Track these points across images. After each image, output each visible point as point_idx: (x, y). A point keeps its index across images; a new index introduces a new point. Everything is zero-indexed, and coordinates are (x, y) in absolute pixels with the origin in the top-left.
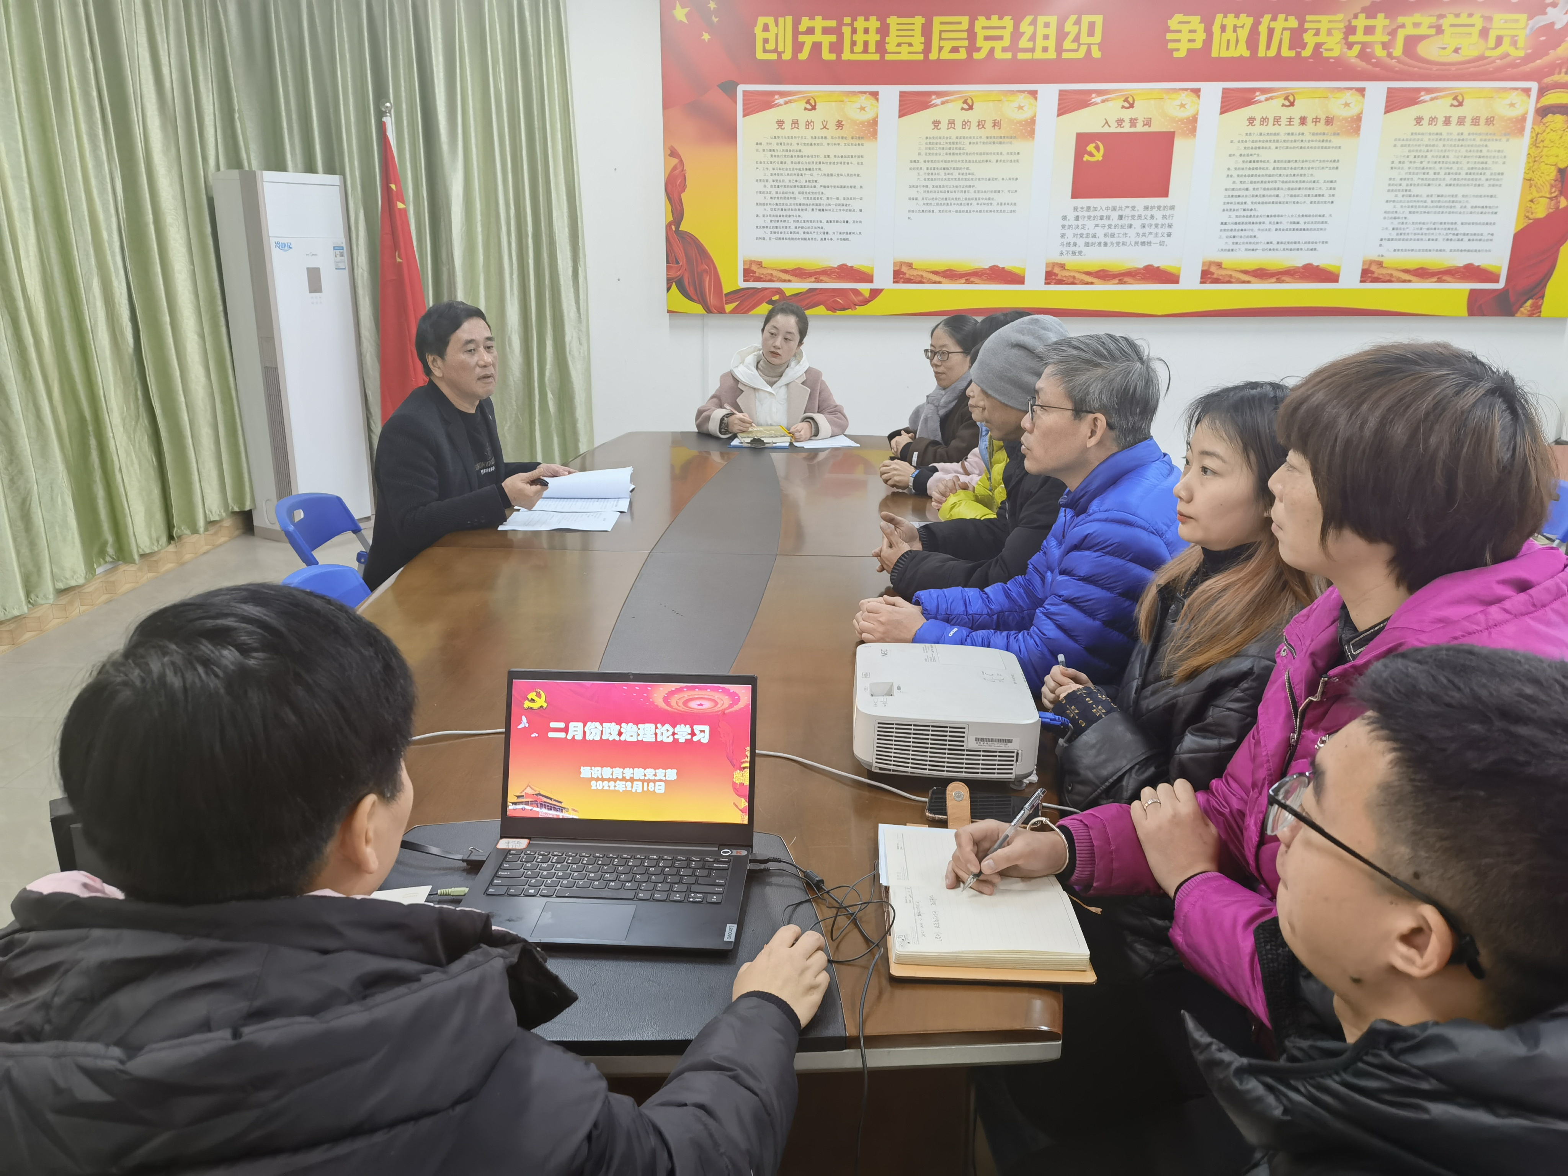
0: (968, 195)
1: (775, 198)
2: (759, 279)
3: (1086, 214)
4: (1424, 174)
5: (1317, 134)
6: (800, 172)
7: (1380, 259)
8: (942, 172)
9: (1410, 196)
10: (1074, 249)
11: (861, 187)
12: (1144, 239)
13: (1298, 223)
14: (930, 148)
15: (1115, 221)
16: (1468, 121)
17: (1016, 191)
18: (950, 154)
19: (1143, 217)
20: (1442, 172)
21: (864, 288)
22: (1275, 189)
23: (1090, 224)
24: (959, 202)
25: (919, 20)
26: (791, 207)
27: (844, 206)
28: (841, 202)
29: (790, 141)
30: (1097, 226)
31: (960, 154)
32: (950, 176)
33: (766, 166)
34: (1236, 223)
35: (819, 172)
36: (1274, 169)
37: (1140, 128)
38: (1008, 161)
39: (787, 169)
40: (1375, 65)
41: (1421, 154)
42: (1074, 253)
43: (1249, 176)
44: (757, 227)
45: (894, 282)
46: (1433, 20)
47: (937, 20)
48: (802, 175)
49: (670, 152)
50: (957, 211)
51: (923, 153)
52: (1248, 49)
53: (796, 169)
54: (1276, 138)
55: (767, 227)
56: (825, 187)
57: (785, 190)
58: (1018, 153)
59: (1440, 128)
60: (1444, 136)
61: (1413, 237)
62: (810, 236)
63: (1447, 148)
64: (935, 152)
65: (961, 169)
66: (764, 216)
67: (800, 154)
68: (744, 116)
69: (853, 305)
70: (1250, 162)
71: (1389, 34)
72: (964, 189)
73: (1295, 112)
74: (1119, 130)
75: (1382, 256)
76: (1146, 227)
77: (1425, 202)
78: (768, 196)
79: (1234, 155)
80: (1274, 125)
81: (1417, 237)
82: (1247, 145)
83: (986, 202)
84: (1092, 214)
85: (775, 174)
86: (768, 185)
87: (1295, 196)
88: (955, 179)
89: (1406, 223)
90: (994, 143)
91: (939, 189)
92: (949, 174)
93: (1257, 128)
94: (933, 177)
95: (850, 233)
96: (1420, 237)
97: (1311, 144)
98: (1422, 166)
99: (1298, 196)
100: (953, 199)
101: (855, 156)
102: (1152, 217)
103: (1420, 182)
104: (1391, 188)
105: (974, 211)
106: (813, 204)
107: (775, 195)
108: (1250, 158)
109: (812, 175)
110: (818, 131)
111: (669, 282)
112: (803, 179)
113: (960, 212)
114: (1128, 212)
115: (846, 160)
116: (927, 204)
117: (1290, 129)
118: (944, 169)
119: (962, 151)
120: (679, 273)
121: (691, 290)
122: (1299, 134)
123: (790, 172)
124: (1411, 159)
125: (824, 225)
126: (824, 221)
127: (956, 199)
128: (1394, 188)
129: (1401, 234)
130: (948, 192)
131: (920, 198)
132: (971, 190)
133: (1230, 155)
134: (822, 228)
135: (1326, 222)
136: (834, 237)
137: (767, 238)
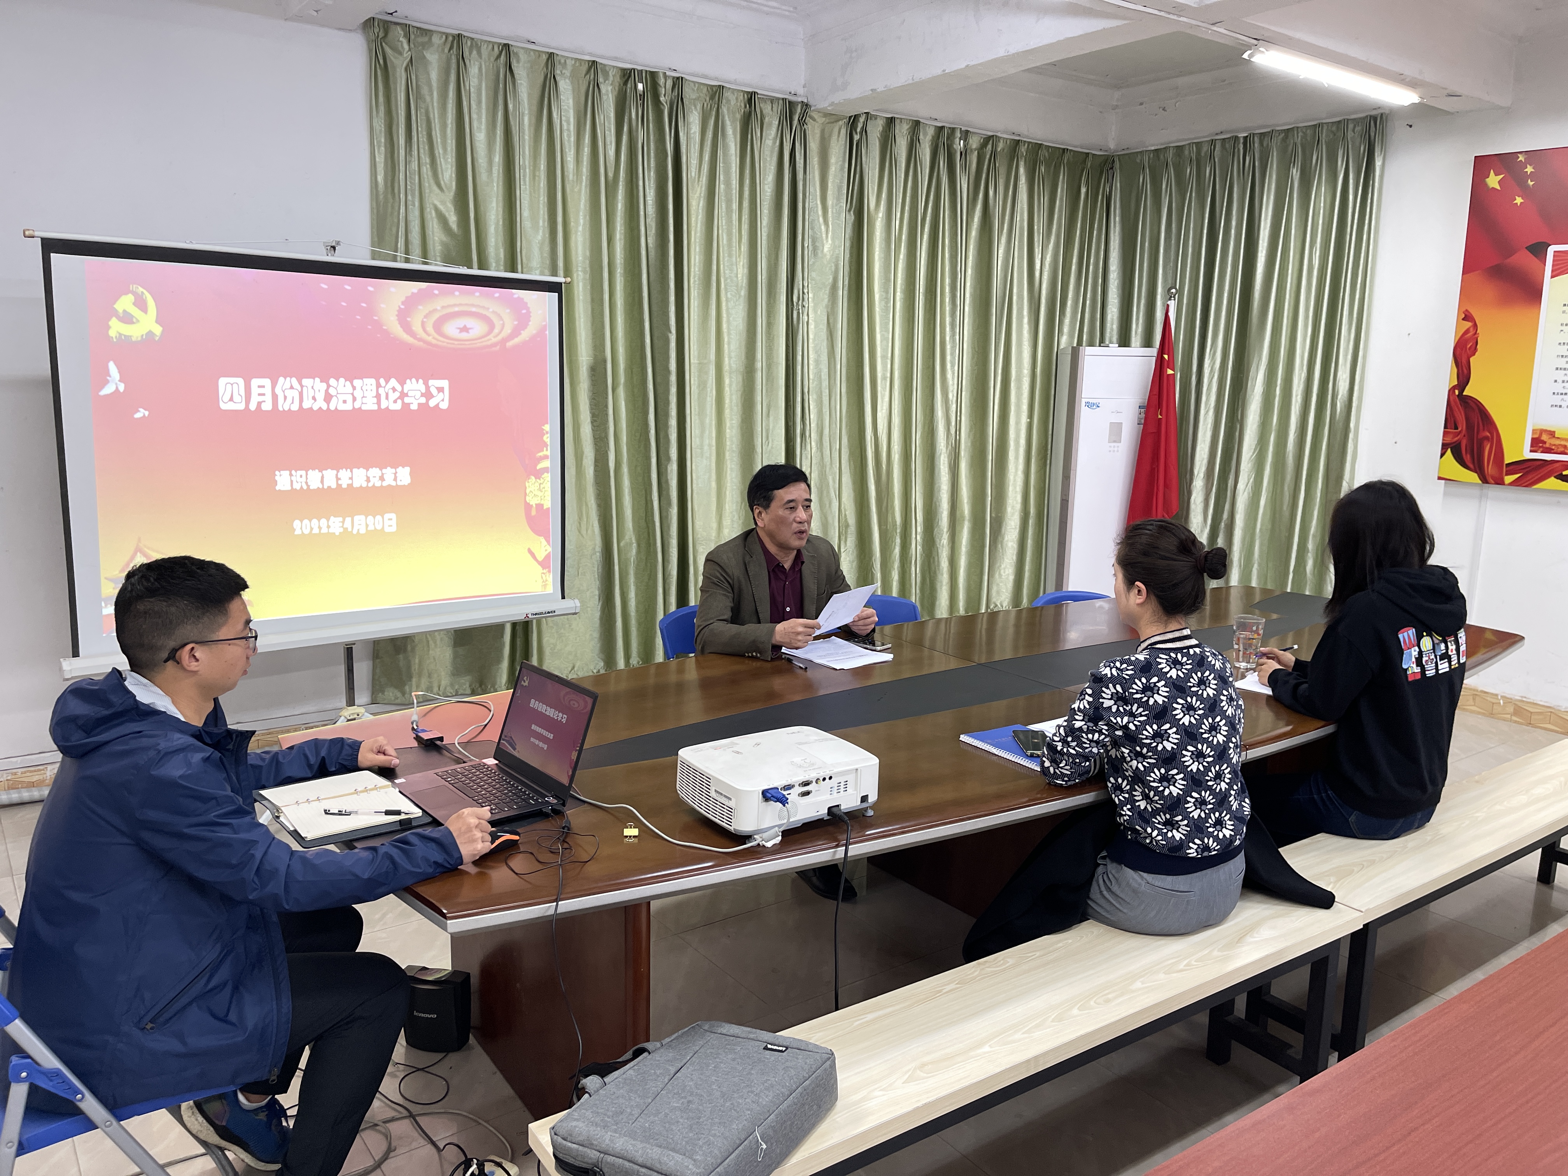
2: (1550, 451)
44: (1554, 393)
49: (1464, 316)
55: (1565, 394)
66: (1563, 382)
68: (1553, 277)
111: (1445, 447)
120: (1456, 439)
121: (1467, 458)
137: (1564, 405)
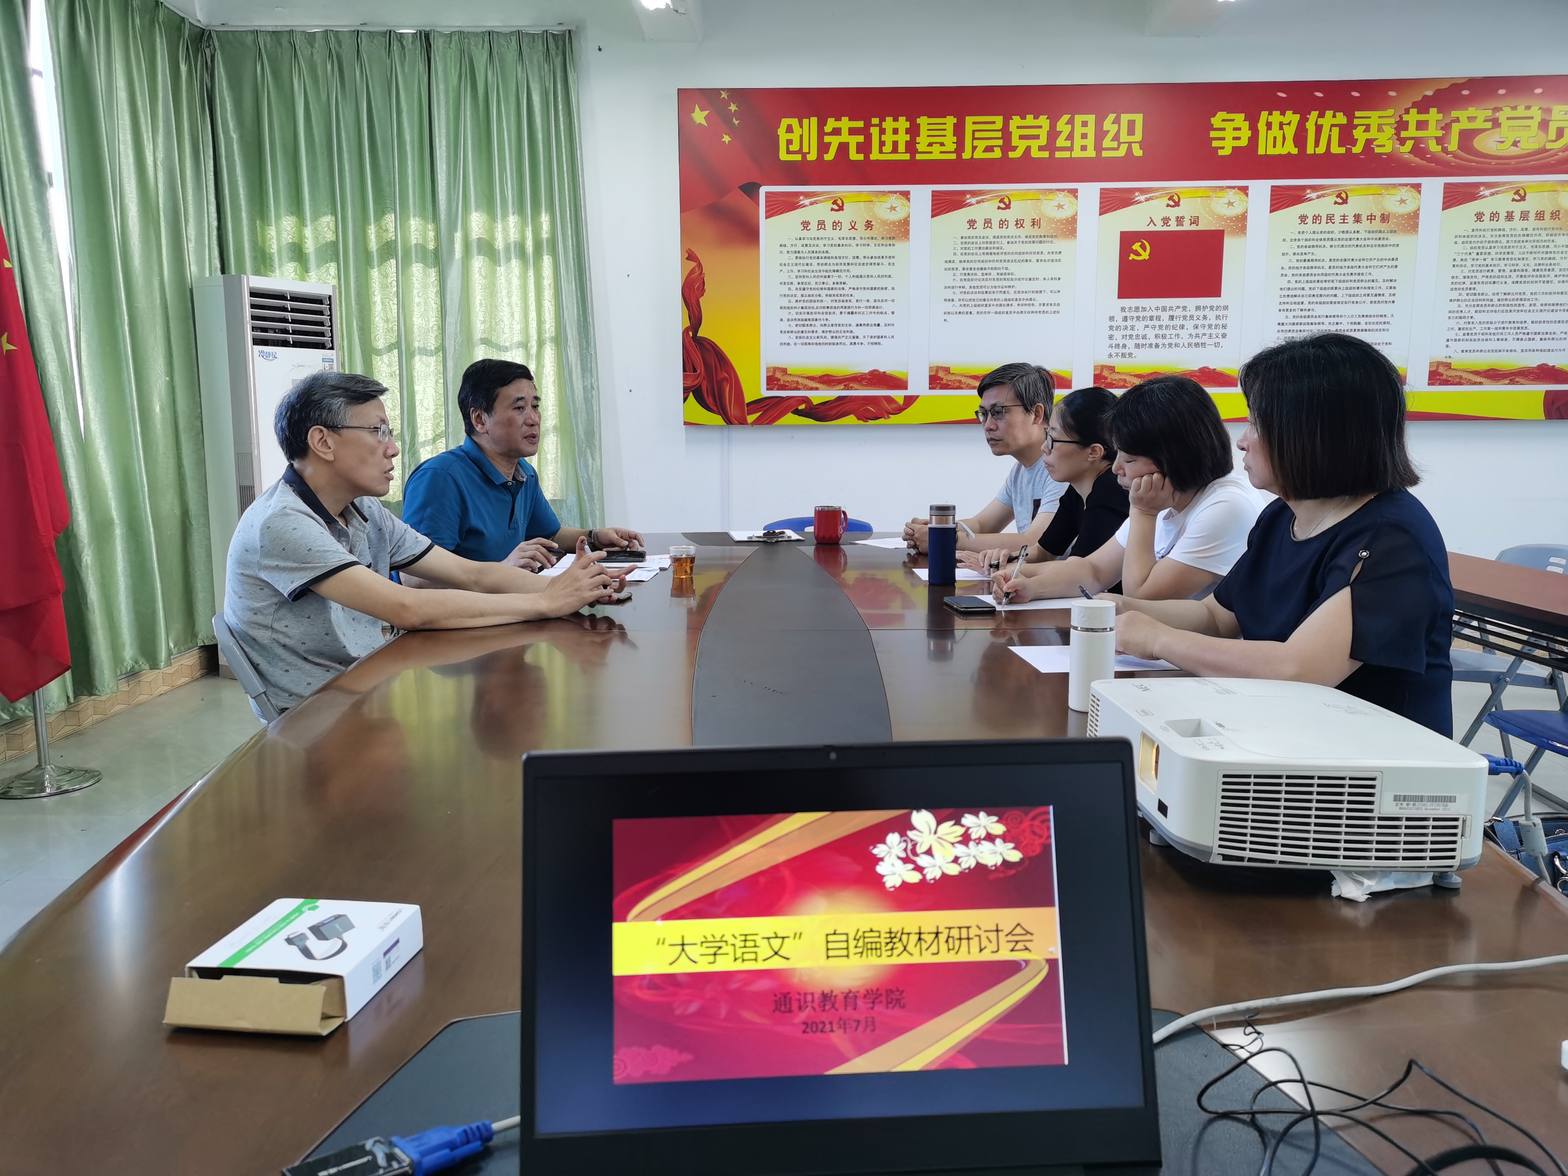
0: (1007, 296)
1: (800, 301)
2: (783, 387)
3: (1135, 314)
4: (1488, 271)
5: (1373, 232)
6: (827, 274)
7: (1448, 360)
8: (979, 272)
9: (1475, 294)
10: (1124, 351)
11: (893, 289)
12: (1197, 340)
13: (1359, 323)
14: (965, 248)
15: (1166, 321)
16: (1532, 216)
17: (1059, 291)
18: (987, 253)
19: (1195, 318)
20: (1508, 269)
21: (898, 395)
22: (1332, 288)
23: (1139, 325)
24: (998, 303)
25: (951, 121)
26: (817, 311)
27: (875, 308)
28: (872, 304)
29: (816, 242)
30: (1146, 326)
31: (998, 253)
32: (988, 277)
33: (790, 268)
34: (1294, 324)
35: (848, 274)
36: (1330, 267)
37: (1187, 227)
38: (1049, 260)
39: (813, 271)
40: (1428, 160)
41: (1483, 251)
42: (1123, 355)
43: (1304, 275)
44: (781, 332)
45: (930, 388)
46: (1489, 113)
47: (969, 120)
48: (829, 276)
49: (687, 255)
50: (996, 313)
51: (959, 252)
52: (1295, 147)
53: (823, 271)
54: (1330, 236)
55: (792, 332)
56: (854, 289)
57: (811, 292)
58: (1060, 252)
59: (1502, 223)
60: (1508, 232)
61: (1481, 337)
62: (838, 341)
63: (1511, 245)
64: (971, 251)
65: (999, 268)
66: (788, 320)
67: (827, 255)
68: (767, 218)
69: (888, 414)
70: (1305, 260)
71: (1442, 129)
72: (1003, 290)
73: (1349, 210)
74: (1165, 228)
75: (1450, 357)
76: (1200, 328)
77: (1492, 300)
78: (793, 299)
79: (1287, 254)
80: (1327, 223)
81: (1485, 337)
82: (1300, 243)
83: (1027, 302)
84: (1141, 314)
85: (800, 277)
86: (793, 287)
87: (1354, 295)
88: (994, 279)
89: (1473, 323)
90: (1034, 242)
91: (977, 290)
92: (986, 274)
93: (1310, 226)
94: (970, 277)
95: (882, 337)
96: (1488, 337)
97: (1367, 242)
98: (1485, 263)
99: (1357, 295)
100: (992, 300)
101: (886, 257)
102: (1205, 317)
103: (1485, 280)
104: (1454, 286)
105: (1014, 312)
106: (842, 307)
107: (800, 298)
108: (1304, 257)
109: (839, 277)
110: (845, 232)
111: (686, 391)
112: (830, 281)
113: (1000, 313)
114: (1179, 312)
115: (877, 261)
116: (964, 305)
117: (1344, 227)
118: (982, 269)
119: (999, 251)
120: (696, 382)
121: (710, 401)
122: (1354, 232)
123: (816, 274)
124: (1474, 256)
125: (854, 328)
126: (854, 324)
127: (995, 300)
128: (1458, 286)
129: (1468, 334)
130: (986, 292)
131: (956, 299)
132: (1011, 290)
133: (1283, 254)
134: (851, 332)
135: (1388, 323)
136: (865, 341)
137: (792, 343)
